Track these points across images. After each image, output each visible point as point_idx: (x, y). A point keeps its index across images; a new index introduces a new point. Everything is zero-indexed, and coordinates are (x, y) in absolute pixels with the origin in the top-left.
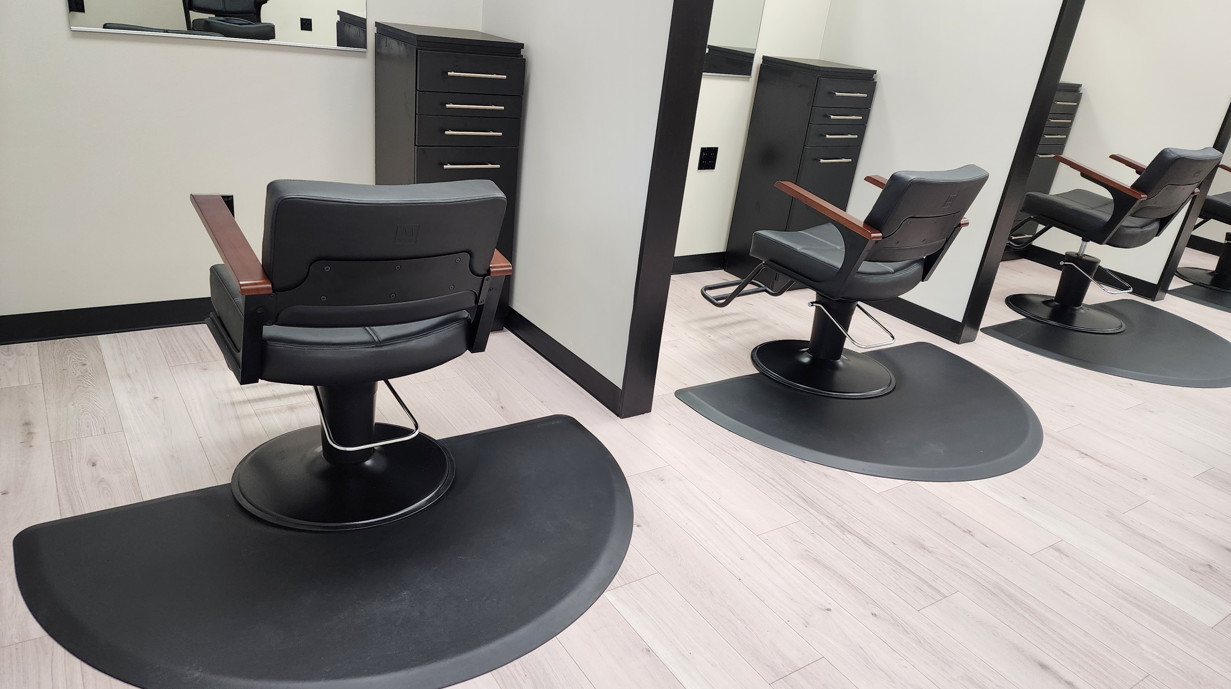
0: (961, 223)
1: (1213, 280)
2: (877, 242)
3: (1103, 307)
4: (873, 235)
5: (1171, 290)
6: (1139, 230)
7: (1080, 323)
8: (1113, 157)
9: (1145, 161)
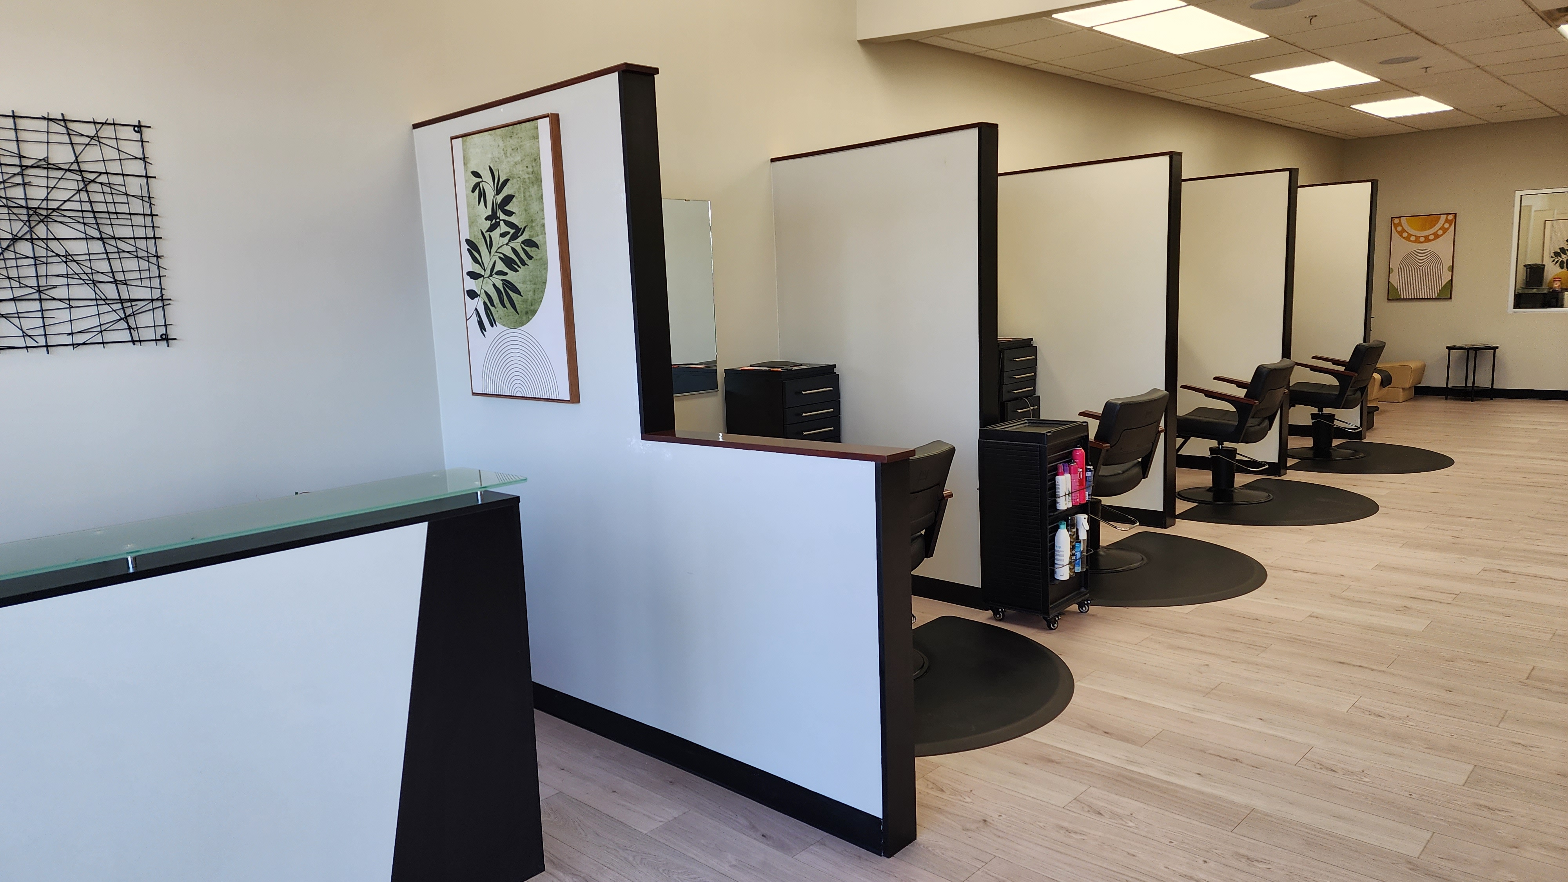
0: (1160, 430)
1: (1314, 453)
2: (1107, 450)
3: (1247, 486)
4: (1104, 445)
5: (1289, 466)
6: (1258, 428)
7: (1237, 499)
8: (1215, 378)
9: (1248, 378)
